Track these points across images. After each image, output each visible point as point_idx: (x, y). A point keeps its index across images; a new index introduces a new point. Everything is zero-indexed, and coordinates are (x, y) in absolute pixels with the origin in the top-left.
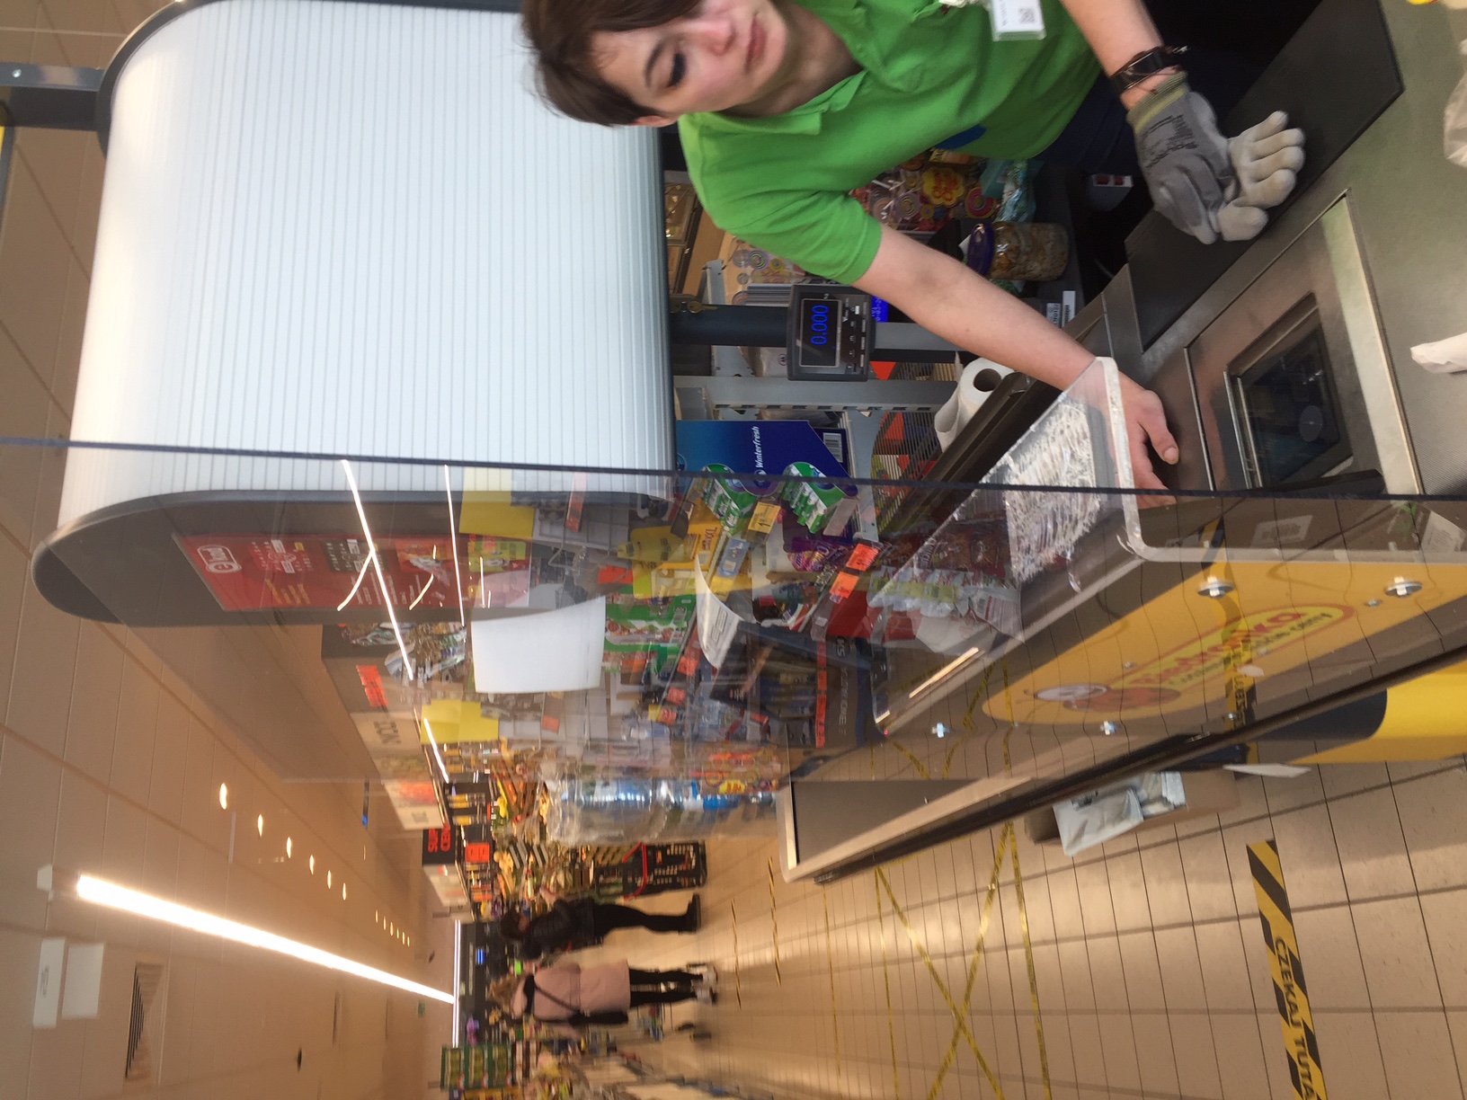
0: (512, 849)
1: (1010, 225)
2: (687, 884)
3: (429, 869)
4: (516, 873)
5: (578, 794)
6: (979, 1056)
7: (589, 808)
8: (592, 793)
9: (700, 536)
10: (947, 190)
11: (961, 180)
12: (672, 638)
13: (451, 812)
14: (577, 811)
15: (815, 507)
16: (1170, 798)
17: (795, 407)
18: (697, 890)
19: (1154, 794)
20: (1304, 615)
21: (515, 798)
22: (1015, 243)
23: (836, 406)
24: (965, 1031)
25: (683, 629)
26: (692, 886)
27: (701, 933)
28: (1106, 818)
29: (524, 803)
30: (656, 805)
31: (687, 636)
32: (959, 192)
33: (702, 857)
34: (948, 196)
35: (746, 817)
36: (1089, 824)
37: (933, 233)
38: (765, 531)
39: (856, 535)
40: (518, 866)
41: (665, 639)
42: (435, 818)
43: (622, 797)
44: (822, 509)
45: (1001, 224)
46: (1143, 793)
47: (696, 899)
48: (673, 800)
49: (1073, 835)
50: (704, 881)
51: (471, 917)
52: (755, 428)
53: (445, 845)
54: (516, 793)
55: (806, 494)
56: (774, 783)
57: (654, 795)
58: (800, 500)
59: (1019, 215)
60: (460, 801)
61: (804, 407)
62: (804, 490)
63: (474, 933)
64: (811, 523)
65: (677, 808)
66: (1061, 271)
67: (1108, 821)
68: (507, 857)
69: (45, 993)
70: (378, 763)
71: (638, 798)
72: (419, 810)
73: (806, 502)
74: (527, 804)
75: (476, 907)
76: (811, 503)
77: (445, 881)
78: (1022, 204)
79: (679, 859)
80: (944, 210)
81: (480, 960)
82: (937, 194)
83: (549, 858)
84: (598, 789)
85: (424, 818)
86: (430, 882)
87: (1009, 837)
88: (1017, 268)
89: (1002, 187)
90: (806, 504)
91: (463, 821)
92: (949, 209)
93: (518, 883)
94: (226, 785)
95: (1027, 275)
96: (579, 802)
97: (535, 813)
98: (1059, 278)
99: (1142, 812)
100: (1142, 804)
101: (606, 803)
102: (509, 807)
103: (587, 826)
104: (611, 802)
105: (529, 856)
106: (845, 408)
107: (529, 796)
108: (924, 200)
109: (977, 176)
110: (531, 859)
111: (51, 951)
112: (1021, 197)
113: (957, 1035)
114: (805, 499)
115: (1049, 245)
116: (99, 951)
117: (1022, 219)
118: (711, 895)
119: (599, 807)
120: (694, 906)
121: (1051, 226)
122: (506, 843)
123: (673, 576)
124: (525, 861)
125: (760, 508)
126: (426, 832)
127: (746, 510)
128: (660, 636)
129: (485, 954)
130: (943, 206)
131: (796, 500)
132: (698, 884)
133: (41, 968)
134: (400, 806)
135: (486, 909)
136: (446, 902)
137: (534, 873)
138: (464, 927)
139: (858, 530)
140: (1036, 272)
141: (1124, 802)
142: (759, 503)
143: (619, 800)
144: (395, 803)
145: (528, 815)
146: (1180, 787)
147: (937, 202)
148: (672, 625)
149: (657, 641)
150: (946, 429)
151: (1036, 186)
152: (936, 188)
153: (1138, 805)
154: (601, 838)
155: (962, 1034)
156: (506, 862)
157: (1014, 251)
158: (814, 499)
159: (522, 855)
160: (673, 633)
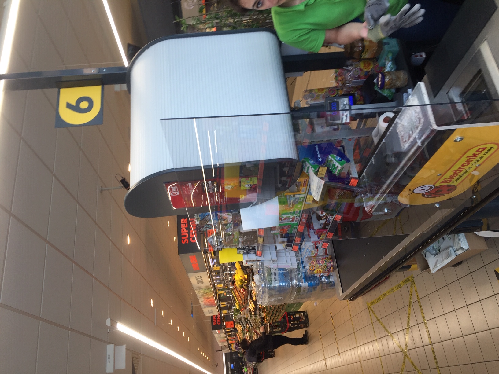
0: (240, 322)
1: (389, 72)
2: (303, 327)
3: (213, 331)
4: (243, 331)
5: (267, 284)
6: (413, 364)
7: (271, 289)
8: (271, 284)
9: (302, 182)
10: (368, 66)
11: (372, 63)
12: (295, 220)
13: (220, 309)
14: (267, 290)
15: (337, 167)
16: (464, 247)
17: (327, 140)
18: (306, 329)
19: (458, 247)
20: (486, 148)
21: (241, 302)
22: (391, 77)
23: (340, 138)
24: (407, 357)
25: (298, 216)
26: (304, 327)
27: (309, 344)
28: (444, 258)
29: (244, 304)
30: (293, 286)
31: (300, 219)
32: (371, 67)
33: (307, 317)
34: (368, 68)
35: (322, 290)
36: (438, 261)
37: (365, 80)
38: (322, 177)
39: (351, 176)
40: (243, 328)
41: (293, 221)
42: (215, 312)
43: (281, 284)
44: (340, 167)
45: (386, 72)
46: (455, 248)
47: (306, 332)
48: (298, 284)
49: (434, 266)
50: (308, 325)
51: (228, 351)
52: (317, 146)
53: (219, 323)
54: (242, 300)
55: (334, 163)
56: (332, 268)
57: (292, 283)
58: (332, 166)
59: (391, 69)
60: (223, 304)
61: (330, 140)
62: (334, 162)
63: (230, 357)
64: (336, 172)
65: (299, 287)
66: (406, 84)
67: (445, 259)
68: (239, 326)
69: (109, 362)
70: (196, 292)
71: (286, 284)
72: (210, 309)
73: (334, 166)
74: (245, 304)
75: (230, 346)
76: (336, 166)
77: (219, 336)
78: (392, 66)
79: (299, 318)
80: (367, 72)
81: (232, 367)
82: (365, 68)
83: (254, 325)
84: (273, 282)
85: (211, 312)
86: (214, 336)
87: (413, 286)
88: (392, 84)
89: (385, 63)
90: (334, 167)
91: (224, 312)
92: (369, 72)
93: (244, 334)
94: (152, 299)
95: (396, 86)
96: (268, 288)
97: (248, 307)
98: (406, 86)
99: (455, 254)
100: (455, 251)
101: (276, 286)
102: (239, 305)
103: (271, 296)
104: (278, 286)
105: (247, 325)
106: (343, 139)
107: (246, 300)
108: (361, 70)
109: (377, 61)
110: (248, 326)
111: (110, 348)
112: (391, 64)
113: (405, 359)
114: (334, 165)
115: (402, 76)
116: (124, 347)
117: (393, 70)
118: (311, 330)
119: (273, 288)
120: (306, 335)
121: (401, 71)
122: (238, 321)
123: (295, 197)
124: (246, 327)
125: (321, 169)
126: (212, 317)
127: (316, 170)
128: (291, 220)
129: (234, 365)
130: (367, 71)
131: (331, 166)
132: (307, 327)
133: (108, 354)
134: (204, 307)
135: (233, 347)
136: (220, 344)
137: (249, 331)
138: (226, 354)
139: (351, 174)
140: (399, 85)
141: (449, 251)
142: (320, 167)
143: (280, 285)
144: (202, 307)
145: (246, 309)
146: (466, 243)
147: (366, 70)
148: (295, 215)
149: (290, 222)
150: (376, 136)
151: (396, 61)
152: (365, 66)
153: (453, 251)
154: (275, 300)
155: (406, 358)
156: (239, 328)
157: (391, 79)
158: (337, 164)
159: (244, 325)
160: (295, 218)
